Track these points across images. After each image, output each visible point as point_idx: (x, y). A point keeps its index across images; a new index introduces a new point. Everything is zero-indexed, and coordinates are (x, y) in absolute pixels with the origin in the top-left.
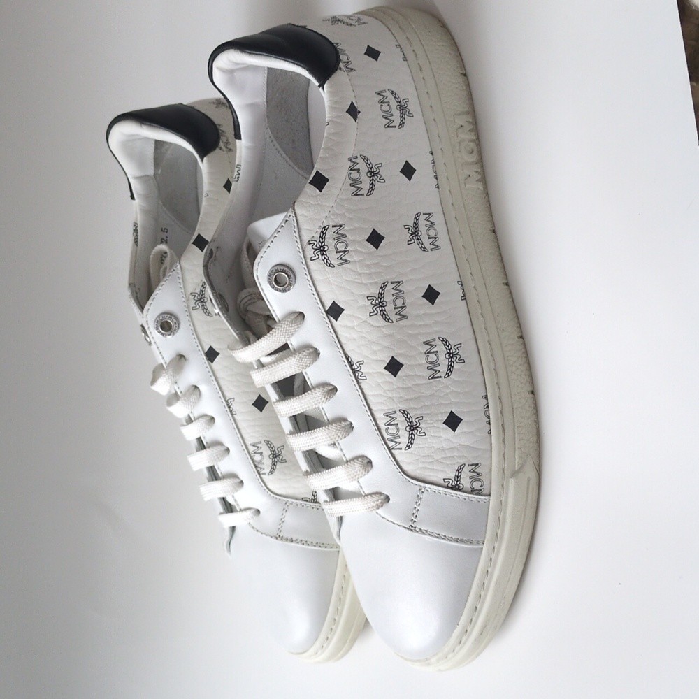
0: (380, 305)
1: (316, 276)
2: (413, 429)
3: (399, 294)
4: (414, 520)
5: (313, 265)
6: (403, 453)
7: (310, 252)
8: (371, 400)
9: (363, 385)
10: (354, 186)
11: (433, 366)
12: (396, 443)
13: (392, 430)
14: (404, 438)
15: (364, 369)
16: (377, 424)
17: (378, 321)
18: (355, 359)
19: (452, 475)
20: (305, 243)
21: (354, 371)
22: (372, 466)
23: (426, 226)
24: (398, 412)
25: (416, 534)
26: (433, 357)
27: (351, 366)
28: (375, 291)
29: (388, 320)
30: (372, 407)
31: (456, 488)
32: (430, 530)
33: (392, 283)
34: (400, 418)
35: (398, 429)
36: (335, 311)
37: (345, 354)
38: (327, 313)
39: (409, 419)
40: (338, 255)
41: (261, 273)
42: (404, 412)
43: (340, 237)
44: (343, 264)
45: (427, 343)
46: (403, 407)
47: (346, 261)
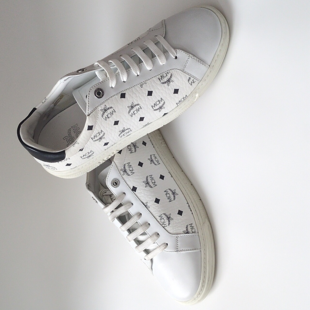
0: (148, 183)
1: (126, 179)
2: (169, 218)
3: (152, 179)
4: (177, 248)
5: (124, 176)
6: (168, 227)
7: (122, 173)
8: (153, 213)
9: (149, 209)
10: (130, 150)
11: (169, 198)
12: (165, 224)
13: (162, 221)
14: (167, 222)
15: (148, 205)
16: (157, 221)
17: (148, 188)
18: (144, 202)
19: (185, 229)
20: (120, 171)
21: (146, 206)
22: (159, 235)
23: (154, 158)
24: (163, 214)
25: (179, 252)
26: (168, 195)
27: (144, 205)
28: (145, 180)
29: (151, 187)
30: (155, 215)
31: (188, 233)
32: (183, 249)
33: (149, 176)
34: (164, 216)
35: (164, 220)
36: (134, 189)
37: (141, 202)
38: (132, 190)
39: (166, 216)
40: (131, 171)
41: (109, 184)
42: (164, 214)
43: (130, 166)
44: (133, 174)
45: (165, 191)
46: (164, 213)
47: (134, 173)
